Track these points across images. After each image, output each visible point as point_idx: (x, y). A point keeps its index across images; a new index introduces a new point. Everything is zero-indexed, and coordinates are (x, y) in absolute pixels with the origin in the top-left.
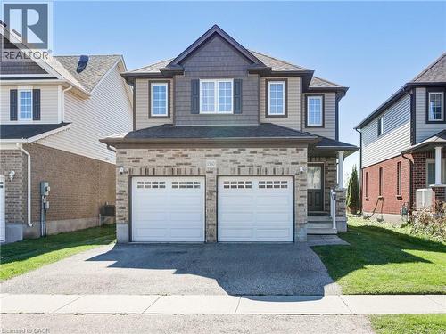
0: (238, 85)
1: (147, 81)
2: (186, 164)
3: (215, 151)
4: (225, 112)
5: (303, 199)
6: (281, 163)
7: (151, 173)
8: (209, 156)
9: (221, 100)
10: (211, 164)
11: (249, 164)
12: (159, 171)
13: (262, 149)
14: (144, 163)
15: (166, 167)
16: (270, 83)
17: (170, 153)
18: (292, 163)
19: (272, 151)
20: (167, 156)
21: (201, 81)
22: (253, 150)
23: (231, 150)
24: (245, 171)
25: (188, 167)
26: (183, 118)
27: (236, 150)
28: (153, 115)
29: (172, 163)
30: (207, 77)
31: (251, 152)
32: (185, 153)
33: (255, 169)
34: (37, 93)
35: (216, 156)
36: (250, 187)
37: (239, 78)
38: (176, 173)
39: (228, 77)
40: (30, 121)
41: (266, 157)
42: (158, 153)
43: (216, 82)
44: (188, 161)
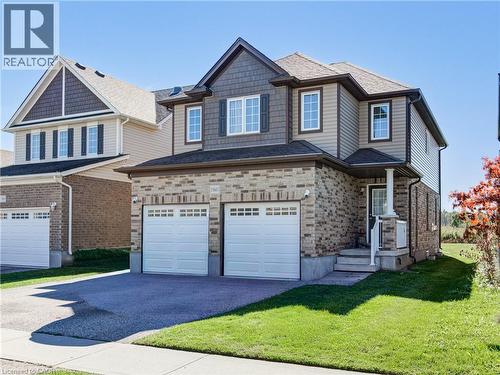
0: (265, 100)
1: (183, 106)
2: (192, 191)
3: (219, 175)
4: (252, 132)
5: (310, 228)
6: (285, 187)
7: (160, 201)
8: (213, 181)
9: (248, 119)
10: (215, 190)
11: (252, 188)
12: (168, 199)
13: (265, 171)
14: (154, 191)
15: (174, 194)
16: (303, 95)
17: (177, 179)
18: (298, 186)
19: (276, 173)
20: (174, 184)
21: (229, 101)
22: (256, 172)
23: (235, 173)
24: (248, 197)
25: (193, 194)
26: (212, 142)
27: (239, 173)
28: (189, 141)
29: (179, 190)
30: (235, 95)
31: (255, 175)
32: (190, 179)
33: (258, 194)
34: (101, 128)
35: (220, 180)
36: (258, 214)
37: (266, 93)
38: (182, 201)
39: (255, 93)
40: (95, 155)
41: (270, 180)
42: (167, 180)
43: (243, 99)
44: (193, 188)
